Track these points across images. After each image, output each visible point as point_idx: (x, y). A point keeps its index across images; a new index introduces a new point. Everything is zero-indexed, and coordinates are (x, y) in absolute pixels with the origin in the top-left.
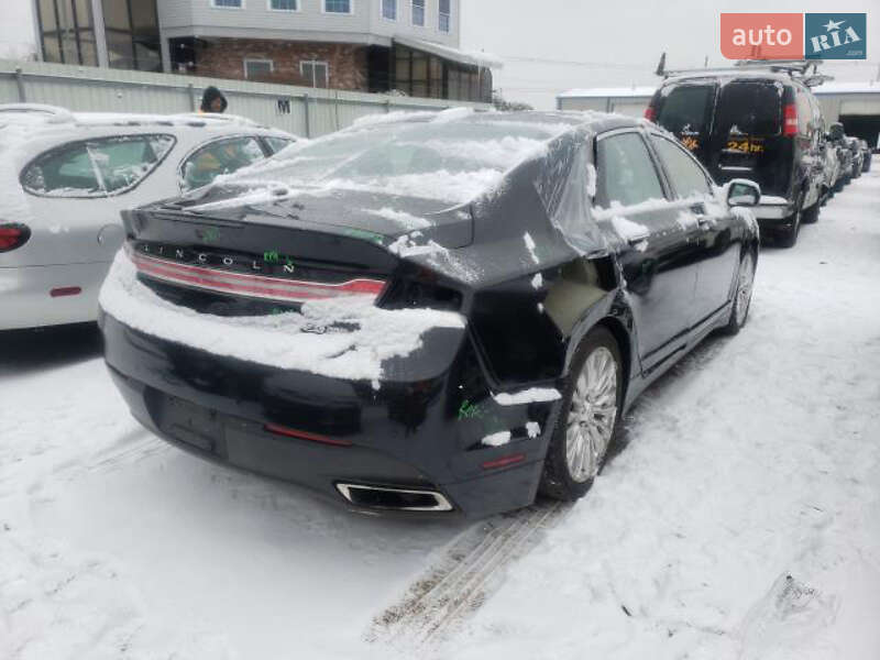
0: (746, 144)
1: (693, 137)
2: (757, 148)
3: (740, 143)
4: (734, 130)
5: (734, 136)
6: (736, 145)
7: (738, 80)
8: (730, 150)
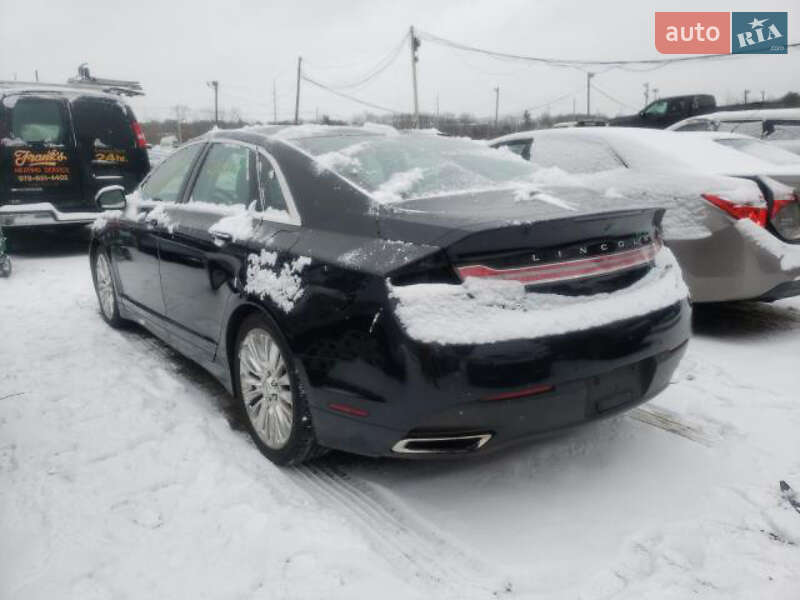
0: (112, 156)
1: (59, 150)
2: (122, 159)
3: (107, 155)
4: (98, 143)
5: (99, 148)
6: (103, 156)
7: (84, 98)
8: (100, 161)
